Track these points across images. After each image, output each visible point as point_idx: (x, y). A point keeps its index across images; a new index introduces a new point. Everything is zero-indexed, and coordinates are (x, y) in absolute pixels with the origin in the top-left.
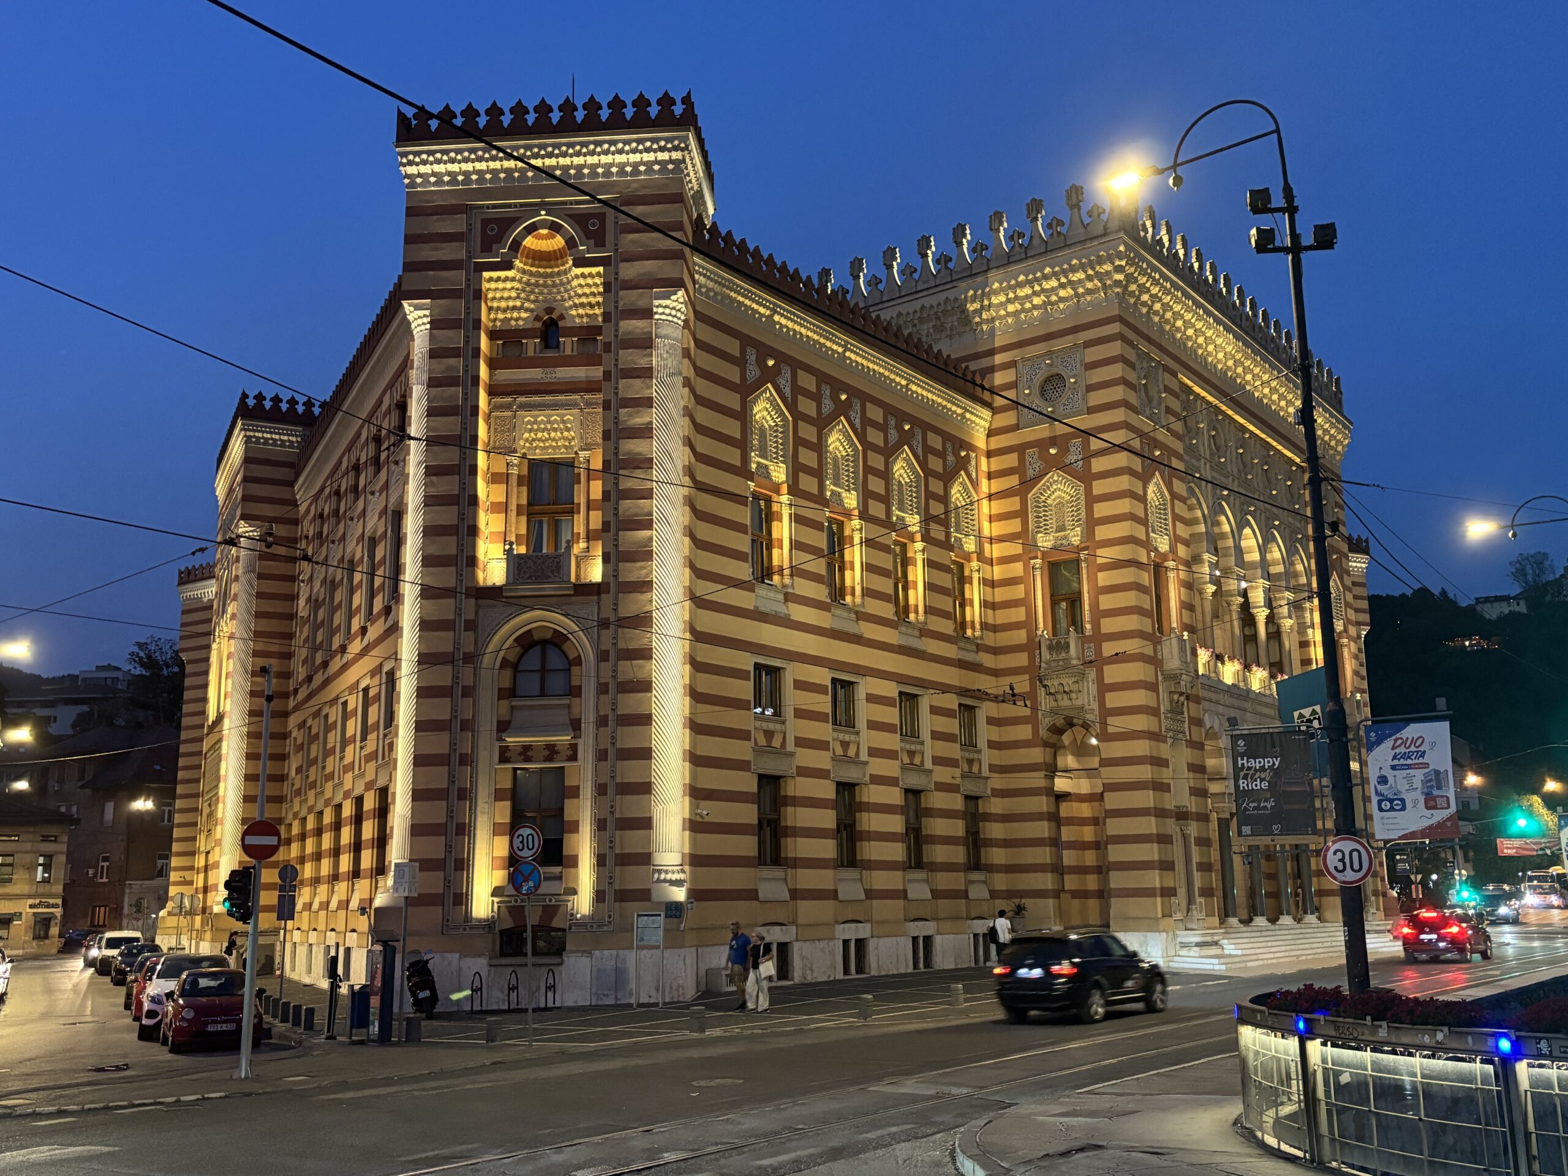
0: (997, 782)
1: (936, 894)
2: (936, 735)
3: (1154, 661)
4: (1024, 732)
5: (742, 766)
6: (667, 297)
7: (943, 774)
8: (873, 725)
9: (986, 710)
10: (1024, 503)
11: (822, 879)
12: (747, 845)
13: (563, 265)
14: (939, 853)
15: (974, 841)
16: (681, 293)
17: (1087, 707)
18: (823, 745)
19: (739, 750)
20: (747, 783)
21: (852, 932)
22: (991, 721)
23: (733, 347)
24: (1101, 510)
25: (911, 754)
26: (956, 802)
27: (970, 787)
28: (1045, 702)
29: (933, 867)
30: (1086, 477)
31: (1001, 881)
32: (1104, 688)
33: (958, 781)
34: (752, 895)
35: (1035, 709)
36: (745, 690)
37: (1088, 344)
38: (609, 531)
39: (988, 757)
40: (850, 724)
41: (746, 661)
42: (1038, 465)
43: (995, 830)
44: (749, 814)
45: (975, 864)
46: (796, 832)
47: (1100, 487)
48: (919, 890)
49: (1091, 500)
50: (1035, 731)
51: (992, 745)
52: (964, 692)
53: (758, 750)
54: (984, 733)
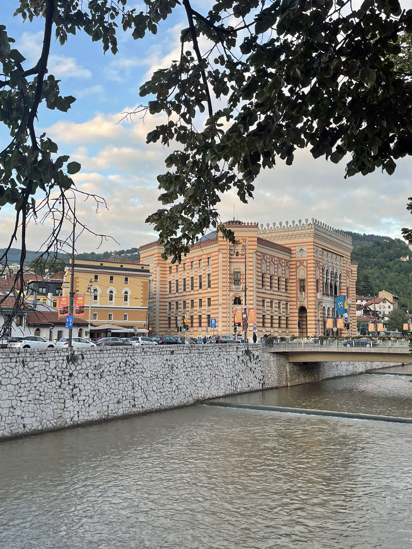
0: (290, 315)
1: (282, 332)
2: (283, 308)
3: (316, 297)
4: (295, 307)
7: (284, 314)
8: (275, 307)
9: (289, 303)
10: (296, 270)
11: (269, 329)
12: (261, 325)
13: (239, 244)
14: (282, 326)
15: (287, 324)
17: (305, 304)
18: (269, 311)
20: (261, 316)
24: (309, 273)
25: (279, 311)
26: (285, 318)
27: (287, 316)
30: (307, 267)
31: (290, 330)
32: (308, 301)
34: (262, 331)
35: (297, 303)
36: (261, 303)
37: (308, 245)
39: (289, 311)
40: (272, 307)
41: (261, 299)
42: (299, 264)
43: (289, 322)
44: (261, 320)
45: (287, 327)
46: (266, 323)
47: (309, 269)
48: (280, 331)
49: (307, 271)
52: (287, 301)
53: (262, 311)
54: (288, 307)
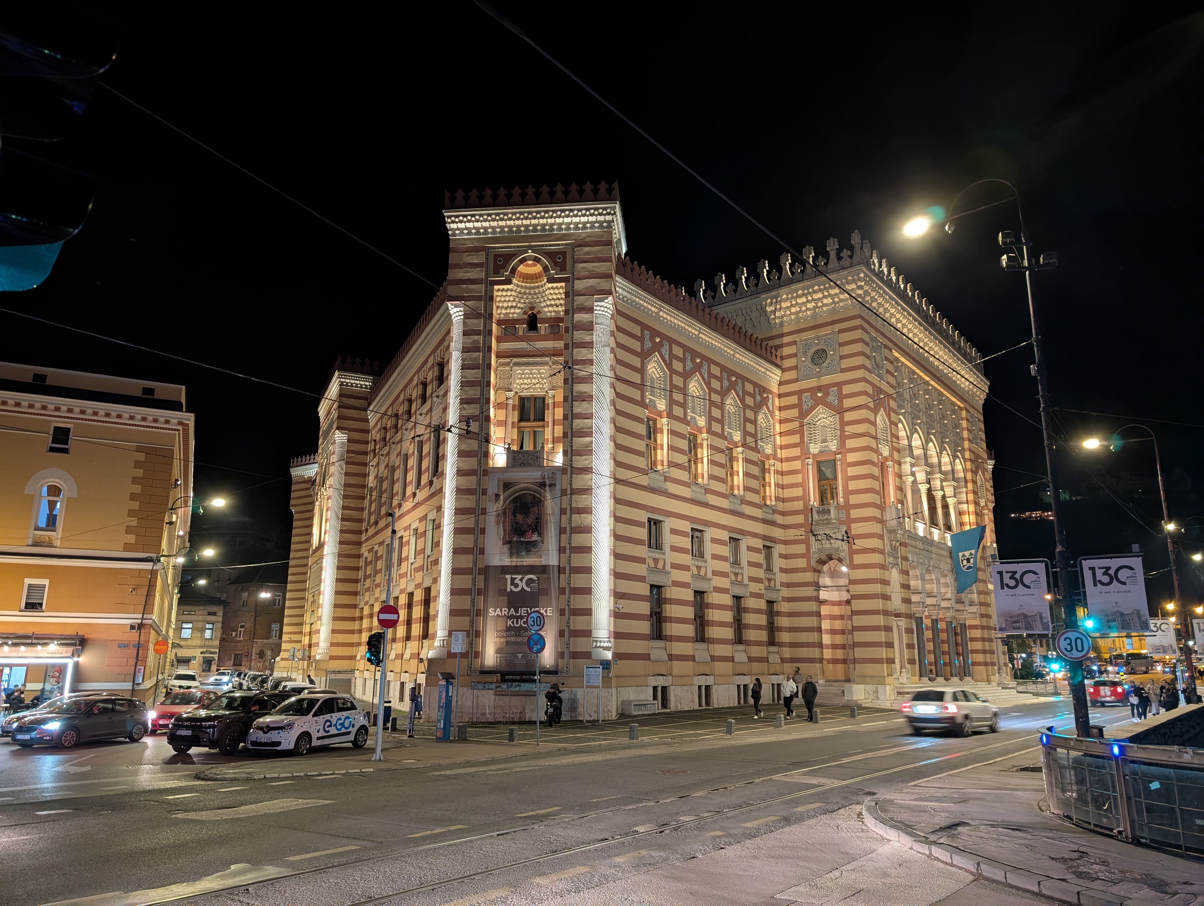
0: (785, 592)
1: (751, 659)
2: (751, 564)
3: (881, 521)
4: (801, 563)
5: (641, 579)
6: (602, 300)
7: (755, 587)
8: (715, 557)
9: (778, 549)
10: (802, 426)
11: (686, 648)
12: (644, 627)
13: (541, 282)
14: (752, 635)
15: (772, 628)
16: (610, 298)
17: (841, 548)
18: (686, 568)
19: (639, 569)
20: (644, 589)
21: (703, 681)
22: (781, 556)
23: (636, 330)
24: (849, 430)
25: (736, 574)
26: (762, 604)
27: (770, 596)
28: (815, 545)
29: (748, 643)
30: (840, 411)
31: (787, 652)
32: (851, 539)
33: (763, 592)
34: (647, 657)
35: (808, 548)
36: (642, 533)
37: (841, 331)
38: (567, 437)
39: (780, 578)
40: (702, 556)
41: (643, 516)
42: (810, 403)
43: (783, 622)
44: (644, 608)
45: (772, 642)
46: (671, 620)
47: (849, 416)
49: (843, 424)
50: (809, 562)
51: (782, 570)
52: (765, 538)
53: (650, 569)
54: (778, 563)
